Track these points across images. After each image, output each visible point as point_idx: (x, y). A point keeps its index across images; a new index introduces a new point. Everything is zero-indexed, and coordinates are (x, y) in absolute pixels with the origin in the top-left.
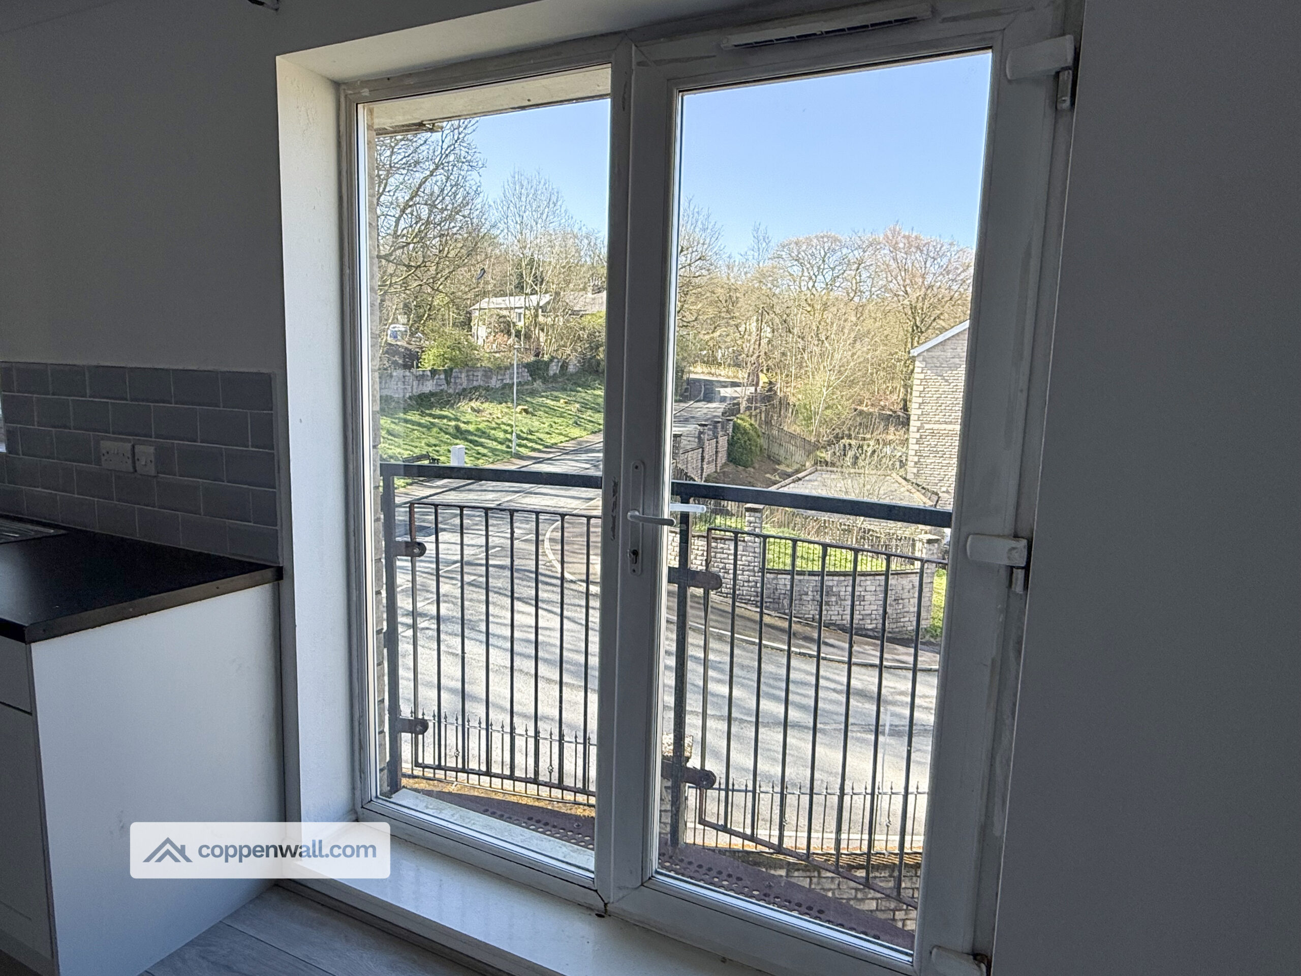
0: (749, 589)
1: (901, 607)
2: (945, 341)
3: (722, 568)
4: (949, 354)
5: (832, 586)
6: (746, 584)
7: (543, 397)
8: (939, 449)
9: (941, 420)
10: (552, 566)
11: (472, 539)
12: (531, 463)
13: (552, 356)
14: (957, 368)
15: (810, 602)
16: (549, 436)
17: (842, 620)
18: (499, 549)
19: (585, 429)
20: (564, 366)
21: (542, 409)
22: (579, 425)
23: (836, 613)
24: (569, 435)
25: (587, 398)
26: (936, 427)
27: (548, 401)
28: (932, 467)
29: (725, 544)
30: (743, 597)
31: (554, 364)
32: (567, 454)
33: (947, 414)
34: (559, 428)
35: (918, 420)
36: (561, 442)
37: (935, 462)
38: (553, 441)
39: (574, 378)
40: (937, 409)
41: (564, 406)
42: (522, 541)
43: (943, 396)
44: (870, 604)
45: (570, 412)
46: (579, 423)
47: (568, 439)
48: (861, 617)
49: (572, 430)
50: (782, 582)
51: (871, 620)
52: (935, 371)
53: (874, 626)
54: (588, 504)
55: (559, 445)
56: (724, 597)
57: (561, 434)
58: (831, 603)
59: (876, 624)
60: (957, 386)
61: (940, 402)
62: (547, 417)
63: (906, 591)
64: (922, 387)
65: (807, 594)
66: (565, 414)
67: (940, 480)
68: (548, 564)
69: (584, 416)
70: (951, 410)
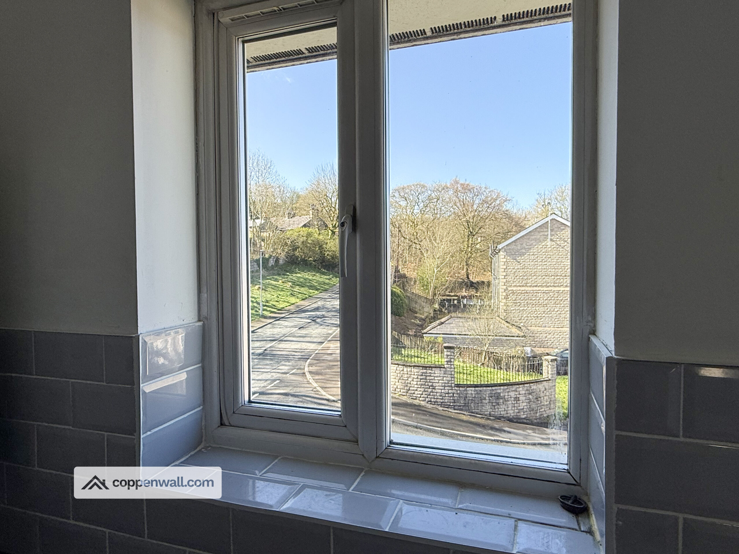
0: (449, 398)
1: (539, 402)
2: (516, 240)
3: (431, 386)
4: (519, 247)
5: (500, 393)
6: (447, 395)
7: (268, 279)
8: (517, 302)
9: (517, 285)
10: (317, 391)
11: (258, 375)
12: (273, 320)
13: (270, 255)
14: (524, 255)
15: (488, 404)
16: (278, 303)
17: (507, 414)
18: (279, 381)
19: (298, 298)
20: (277, 260)
21: (270, 286)
22: (294, 296)
23: (503, 409)
24: (290, 302)
25: (294, 279)
26: (515, 289)
27: (272, 282)
28: (514, 312)
29: (432, 370)
30: (446, 404)
31: (271, 259)
32: (292, 313)
33: (521, 281)
34: (282, 297)
35: (504, 285)
36: (286, 306)
37: (515, 309)
38: (281, 306)
39: (284, 267)
40: (515, 279)
41: (282, 284)
42: (290, 374)
43: (517, 271)
44: (522, 403)
45: (286, 288)
46: (293, 294)
47: (289, 304)
48: (518, 411)
49: (291, 299)
50: (470, 392)
51: (524, 412)
52: (512, 257)
53: (525, 416)
54: (322, 346)
55: (285, 308)
56: (433, 404)
57: (285, 301)
58: (500, 404)
59: (527, 415)
60: (525, 265)
61: (516, 274)
62: (274, 292)
63: (542, 392)
64: (505, 266)
65: (485, 399)
66: (284, 289)
67: (520, 319)
68: (314, 390)
69: (295, 290)
70: (523, 279)
